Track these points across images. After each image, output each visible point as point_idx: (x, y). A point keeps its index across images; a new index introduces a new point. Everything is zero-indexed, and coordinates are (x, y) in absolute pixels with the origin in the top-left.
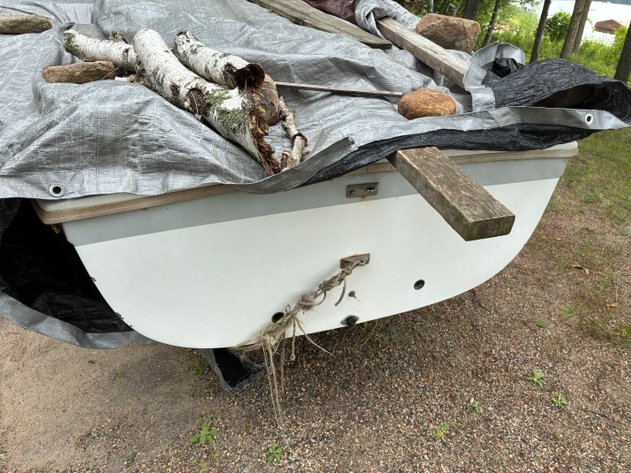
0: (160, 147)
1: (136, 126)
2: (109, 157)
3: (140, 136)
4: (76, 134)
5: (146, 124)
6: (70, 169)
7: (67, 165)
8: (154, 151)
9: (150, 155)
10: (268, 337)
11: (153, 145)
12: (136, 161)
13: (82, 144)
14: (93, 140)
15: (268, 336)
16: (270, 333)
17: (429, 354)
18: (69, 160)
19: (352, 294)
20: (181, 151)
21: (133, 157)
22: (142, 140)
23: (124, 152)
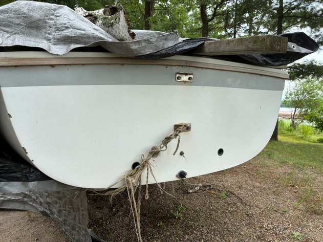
0: (67, 28)
1: (52, 17)
2: (34, 31)
3: (55, 22)
4: (15, 11)
5: (59, 16)
6: (7, 32)
7: (7, 29)
8: (63, 30)
9: (59, 33)
10: (130, 179)
11: (62, 27)
12: (51, 36)
13: (18, 18)
14: (25, 17)
15: (129, 177)
16: (131, 175)
17: (225, 230)
18: (8, 26)
19: (182, 154)
20: (80, 29)
21: (49, 34)
22: (55, 25)
23: (44, 30)
